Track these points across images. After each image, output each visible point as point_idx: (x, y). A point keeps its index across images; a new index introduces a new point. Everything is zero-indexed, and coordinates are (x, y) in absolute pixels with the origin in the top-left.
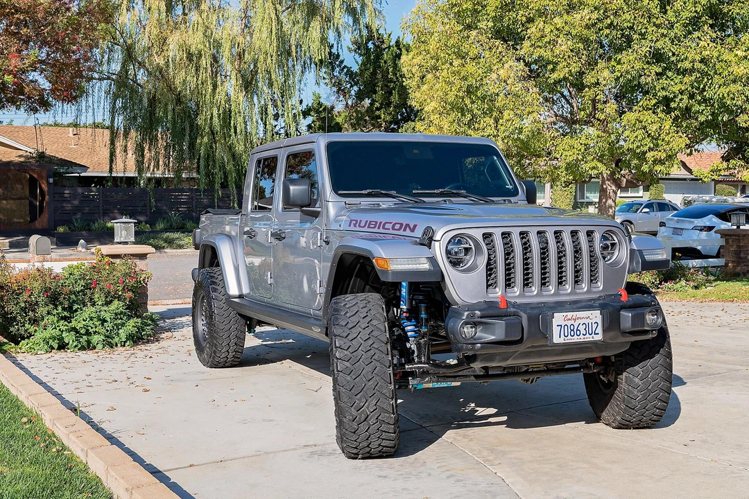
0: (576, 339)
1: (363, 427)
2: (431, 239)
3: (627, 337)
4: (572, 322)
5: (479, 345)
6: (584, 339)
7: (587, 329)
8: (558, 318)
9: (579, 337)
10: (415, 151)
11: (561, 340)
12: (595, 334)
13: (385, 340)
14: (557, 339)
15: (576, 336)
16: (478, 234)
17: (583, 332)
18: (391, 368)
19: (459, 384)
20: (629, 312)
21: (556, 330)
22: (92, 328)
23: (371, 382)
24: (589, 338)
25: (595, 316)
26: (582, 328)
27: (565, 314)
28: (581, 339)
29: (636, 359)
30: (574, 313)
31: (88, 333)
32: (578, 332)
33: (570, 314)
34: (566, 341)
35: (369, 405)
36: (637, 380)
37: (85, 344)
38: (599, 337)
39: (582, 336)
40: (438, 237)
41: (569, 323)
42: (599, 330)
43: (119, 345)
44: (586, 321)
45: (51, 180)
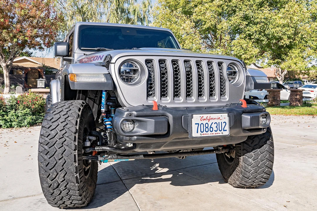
0: (209, 134)
1: (57, 192)
2: (109, 62)
3: (246, 133)
4: (207, 121)
5: (135, 137)
6: (216, 134)
7: (218, 127)
8: (196, 119)
9: (212, 133)
10: (127, 31)
11: (199, 135)
12: (224, 130)
13: (74, 131)
14: (195, 134)
15: (209, 132)
16: (142, 60)
17: (215, 129)
18: (77, 151)
19: (134, 160)
20: (248, 115)
21: (194, 127)
22: (13, 119)
23: (61, 161)
24: (219, 133)
25: (224, 118)
27: (201, 115)
28: (214, 134)
29: (250, 146)
30: (209, 115)
31: (11, 121)
33: (205, 116)
34: (202, 136)
35: (59, 177)
36: (250, 160)
37: (8, 125)
38: (227, 133)
39: (214, 132)
40: (113, 61)
41: (204, 122)
42: (227, 128)
43: (24, 126)
44: (217, 121)
45: (44, 73)
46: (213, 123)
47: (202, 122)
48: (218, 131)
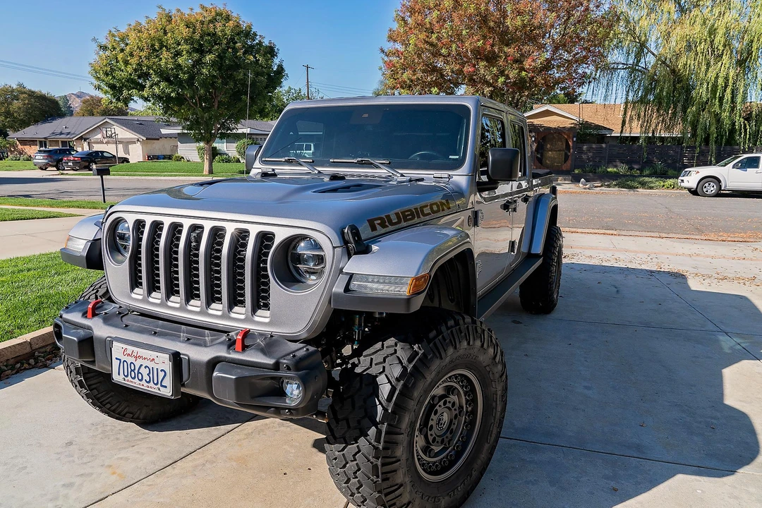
4: (133, 360)
7: (151, 375)
26: (144, 372)
32: (140, 375)
41: (130, 360)
44: (151, 365)
46: (141, 365)
47: (126, 358)
48: (151, 384)
